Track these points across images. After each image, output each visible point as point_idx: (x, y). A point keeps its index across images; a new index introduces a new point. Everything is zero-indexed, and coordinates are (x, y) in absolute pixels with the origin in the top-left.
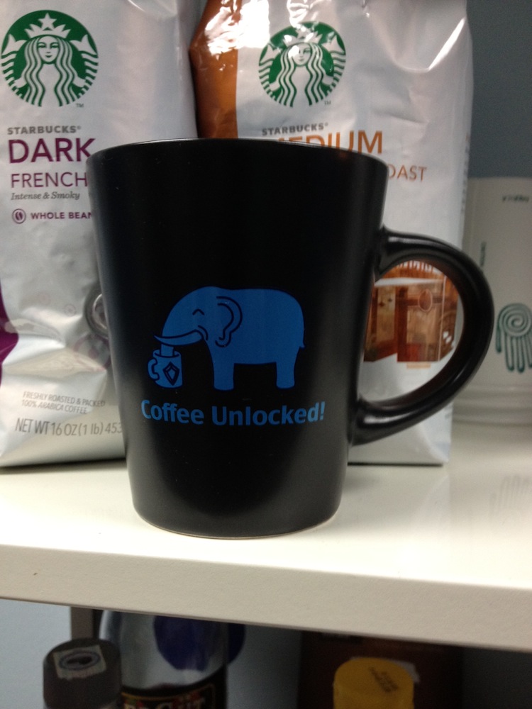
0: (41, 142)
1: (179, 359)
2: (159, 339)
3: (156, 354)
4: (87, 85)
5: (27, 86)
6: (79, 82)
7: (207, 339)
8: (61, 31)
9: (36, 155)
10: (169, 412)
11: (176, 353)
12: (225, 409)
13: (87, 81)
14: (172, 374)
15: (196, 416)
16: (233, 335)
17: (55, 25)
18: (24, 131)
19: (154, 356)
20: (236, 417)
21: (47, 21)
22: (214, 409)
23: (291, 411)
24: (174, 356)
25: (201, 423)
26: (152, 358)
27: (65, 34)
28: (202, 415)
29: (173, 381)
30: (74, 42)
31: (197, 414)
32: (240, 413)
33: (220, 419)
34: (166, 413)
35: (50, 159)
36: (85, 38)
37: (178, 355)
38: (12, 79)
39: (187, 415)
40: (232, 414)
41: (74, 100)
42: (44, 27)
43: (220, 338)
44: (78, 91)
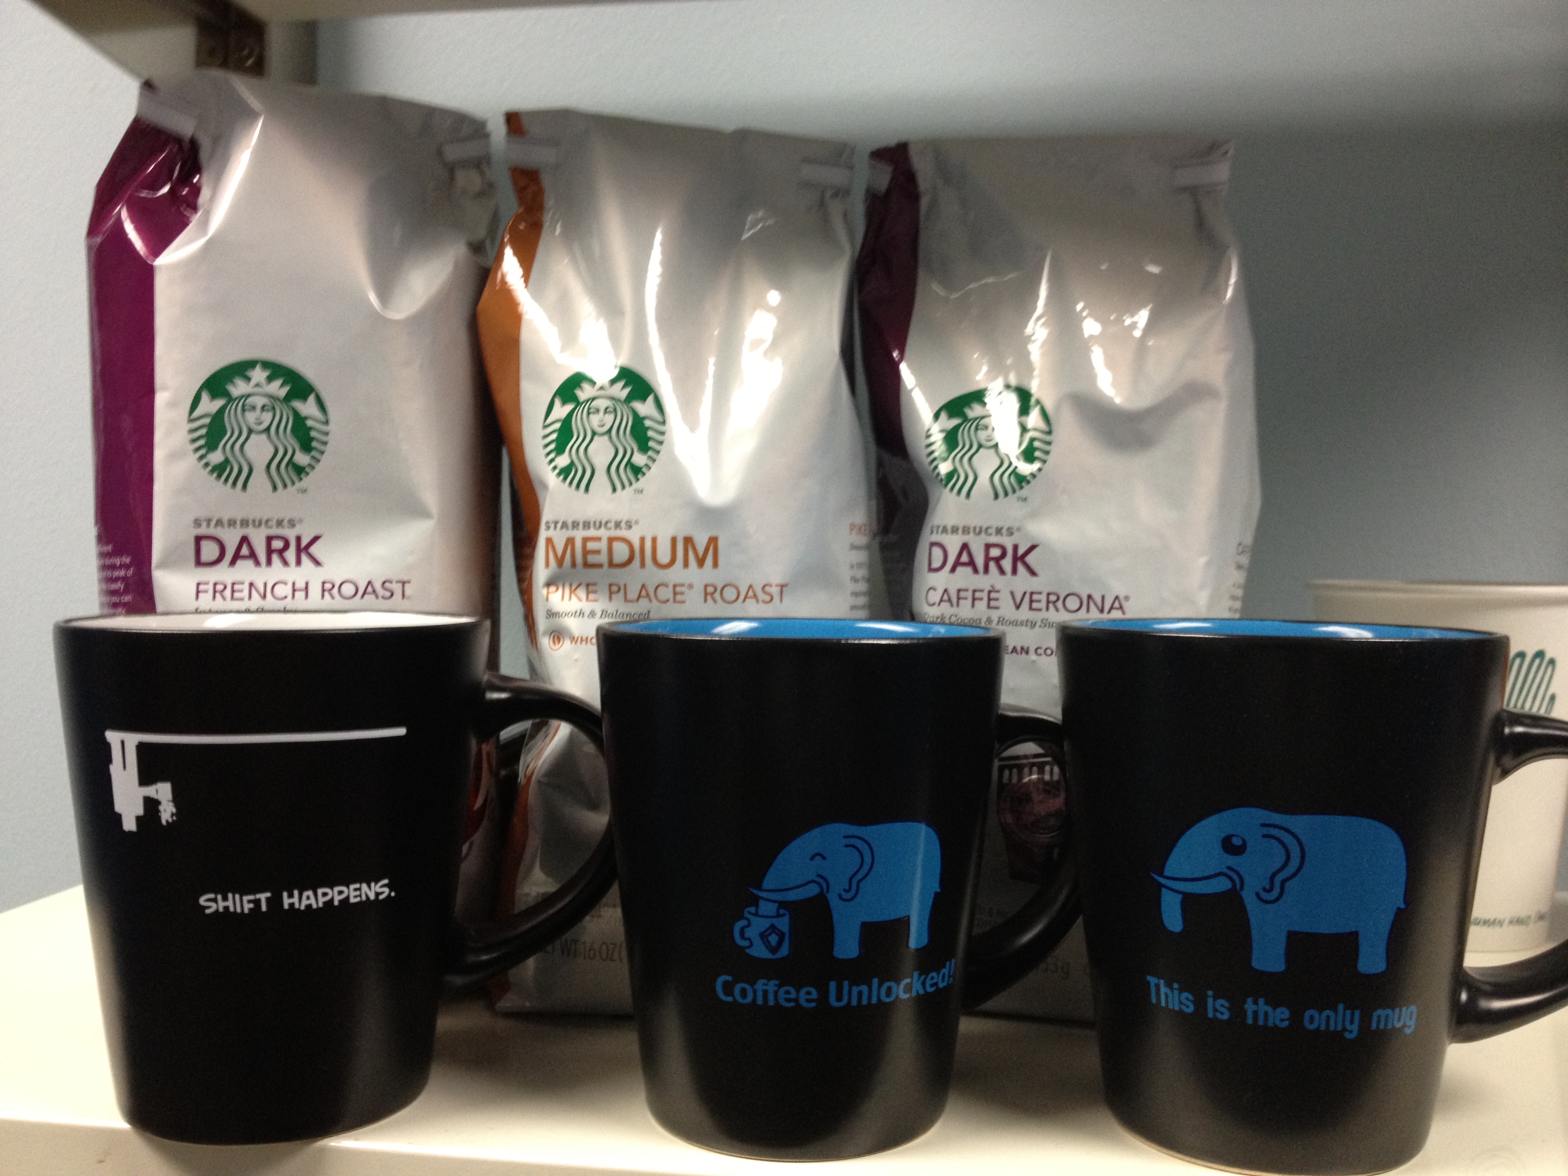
0: (244, 540)
1: (786, 920)
2: (755, 892)
3: (750, 913)
4: (313, 463)
5: (227, 461)
6: (302, 459)
7: (828, 892)
8: (278, 388)
9: (236, 557)
10: (765, 993)
11: (782, 911)
12: (846, 984)
13: (313, 458)
14: (773, 939)
15: (807, 996)
16: (862, 885)
17: (270, 379)
18: (219, 523)
19: (746, 915)
20: (860, 993)
21: (259, 375)
22: (833, 985)
23: (923, 977)
24: (778, 916)
25: (813, 1004)
26: (742, 917)
27: (283, 392)
28: (815, 995)
29: (774, 950)
30: (297, 404)
31: (808, 993)
32: (864, 988)
33: (839, 998)
34: (760, 994)
35: (257, 563)
36: (312, 398)
37: (784, 915)
38: (203, 451)
39: (793, 995)
40: (855, 990)
41: (293, 483)
42: (253, 382)
43: (846, 891)
44: (300, 471)
